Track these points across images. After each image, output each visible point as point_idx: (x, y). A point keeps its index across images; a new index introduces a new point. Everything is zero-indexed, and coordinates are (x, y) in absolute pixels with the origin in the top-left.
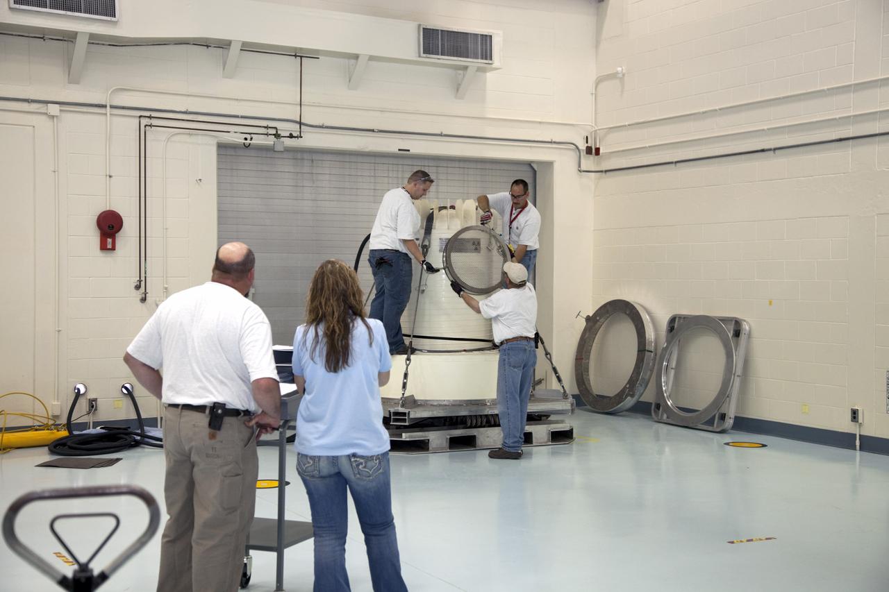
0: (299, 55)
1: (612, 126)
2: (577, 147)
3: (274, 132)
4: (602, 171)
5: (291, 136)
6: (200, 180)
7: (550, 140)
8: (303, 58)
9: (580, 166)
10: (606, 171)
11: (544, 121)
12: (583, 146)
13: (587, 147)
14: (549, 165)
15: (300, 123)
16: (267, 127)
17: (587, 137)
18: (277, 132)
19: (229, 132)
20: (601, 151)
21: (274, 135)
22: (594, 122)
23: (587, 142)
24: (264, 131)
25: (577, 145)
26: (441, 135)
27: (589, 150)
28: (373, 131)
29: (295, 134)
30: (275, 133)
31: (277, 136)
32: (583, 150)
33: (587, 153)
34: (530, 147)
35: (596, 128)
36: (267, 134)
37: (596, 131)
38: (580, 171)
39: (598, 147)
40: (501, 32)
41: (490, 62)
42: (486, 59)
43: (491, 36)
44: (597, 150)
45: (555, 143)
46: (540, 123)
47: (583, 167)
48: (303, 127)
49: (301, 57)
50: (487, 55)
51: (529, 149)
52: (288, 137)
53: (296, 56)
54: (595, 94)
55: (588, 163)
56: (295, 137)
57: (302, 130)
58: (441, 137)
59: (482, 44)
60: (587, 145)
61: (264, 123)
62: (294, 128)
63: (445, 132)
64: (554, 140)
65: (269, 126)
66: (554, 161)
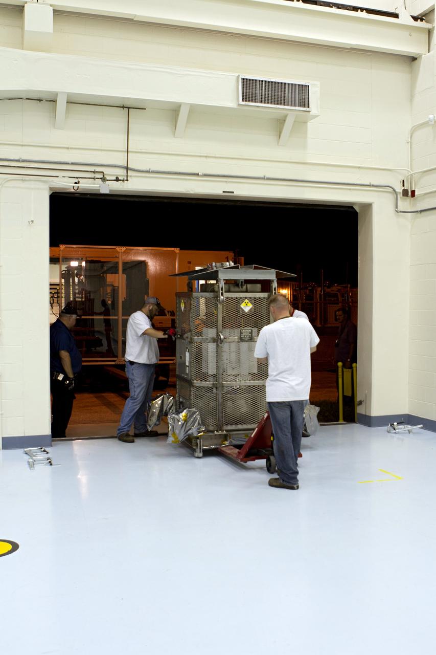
0: (127, 108)
1: (425, 169)
2: (394, 190)
3: (100, 176)
4: (417, 212)
5: (117, 180)
6: (32, 221)
7: (369, 184)
8: (130, 109)
9: (397, 207)
10: (421, 211)
11: (363, 166)
12: (399, 189)
13: (404, 190)
14: (368, 207)
15: (127, 169)
16: (94, 172)
17: (403, 181)
18: (104, 176)
19: (57, 177)
20: (416, 193)
21: (101, 178)
22: (409, 167)
23: (403, 186)
24: (92, 175)
25: (395, 188)
26: (263, 178)
27: (405, 193)
28: (197, 175)
29: (120, 178)
30: (102, 176)
31: (104, 179)
32: (400, 193)
33: (403, 195)
34: (350, 189)
35: (412, 173)
36: (94, 178)
37: (412, 175)
38: (397, 211)
39: (413, 189)
40: (318, 83)
41: (308, 109)
42: (304, 106)
43: (308, 86)
44: (413, 192)
45: (373, 186)
46: (359, 168)
47: (400, 208)
48: (129, 172)
50: (304, 102)
51: (349, 191)
52: (114, 180)
53: (123, 107)
54: (411, 143)
55: (404, 204)
56: (120, 180)
57: (128, 174)
58: (263, 180)
59: (299, 93)
60: (403, 188)
61: (92, 169)
62: (121, 173)
63: (268, 176)
64: (372, 183)
65: (96, 171)
66: (373, 202)
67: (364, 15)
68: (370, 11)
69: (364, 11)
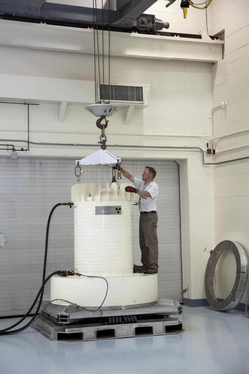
0: (27, 103)
1: (221, 136)
2: (201, 150)
3: (12, 147)
4: (216, 164)
5: (22, 150)
7: (184, 147)
8: (29, 105)
9: (203, 161)
10: (219, 163)
11: (180, 135)
12: (205, 149)
13: (208, 150)
14: (185, 161)
15: (28, 142)
16: (7, 145)
17: (208, 144)
18: (13, 148)
20: (216, 152)
21: (11, 149)
22: (212, 135)
23: (208, 147)
24: (6, 147)
25: (202, 149)
26: (115, 146)
27: (209, 151)
28: (73, 145)
29: (24, 149)
31: (14, 150)
32: (205, 151)
33: (208, 153)
34: (172, 151)
35: (213, 138)
36: (7, 149)
37: (213, 140)
38: (204, 164)
39: (214, 149)
40: (149, 85)
41: (142, 102)
42: (139, 100)
43: (142, 87)
44: (214, 151)
45: (187, 148)
46: (178, 136)
47: (206, 162)
48: (30, 144)
49: (28, 104)
50: (140, 98)
51: (171, 152)
52: (20, 150)
53: (25, 104)
54: (212, 119)
55: (208, 159)
56: (24, 150)
57: (29, 146)
58: (115, 147)
59: (136, 92)
60: (207, 148)
61: (6, 143)
62: (25, 145)
63: (118, 144)
64: (187, 146)
65: (9, 144)
66: (188, 158)
67: (178, 38)
68: (182, 35)
69: (178, 36)
